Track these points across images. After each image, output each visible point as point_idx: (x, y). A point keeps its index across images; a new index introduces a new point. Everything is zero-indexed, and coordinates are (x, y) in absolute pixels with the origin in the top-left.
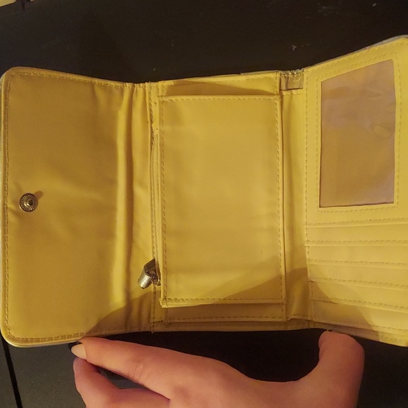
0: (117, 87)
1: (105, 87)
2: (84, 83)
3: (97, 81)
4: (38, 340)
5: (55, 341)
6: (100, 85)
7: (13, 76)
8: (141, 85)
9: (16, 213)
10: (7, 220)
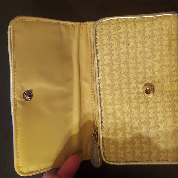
0: (72, 25)
1: (66, 26)
2: (55, 23)
3: (61, 22)
4: (35, 172)
5: (44, 171)
6: (63, 24)
7: (17, 22)
8: (85, 23)
9: (21, 103)
10: (17, 107)
